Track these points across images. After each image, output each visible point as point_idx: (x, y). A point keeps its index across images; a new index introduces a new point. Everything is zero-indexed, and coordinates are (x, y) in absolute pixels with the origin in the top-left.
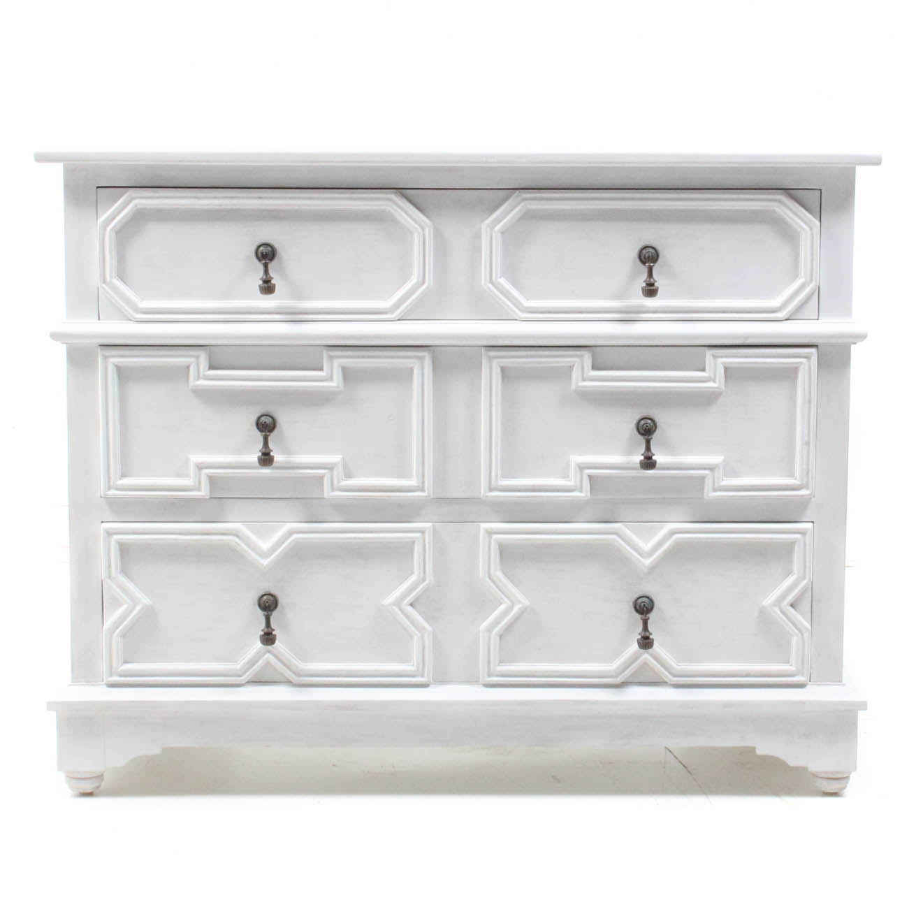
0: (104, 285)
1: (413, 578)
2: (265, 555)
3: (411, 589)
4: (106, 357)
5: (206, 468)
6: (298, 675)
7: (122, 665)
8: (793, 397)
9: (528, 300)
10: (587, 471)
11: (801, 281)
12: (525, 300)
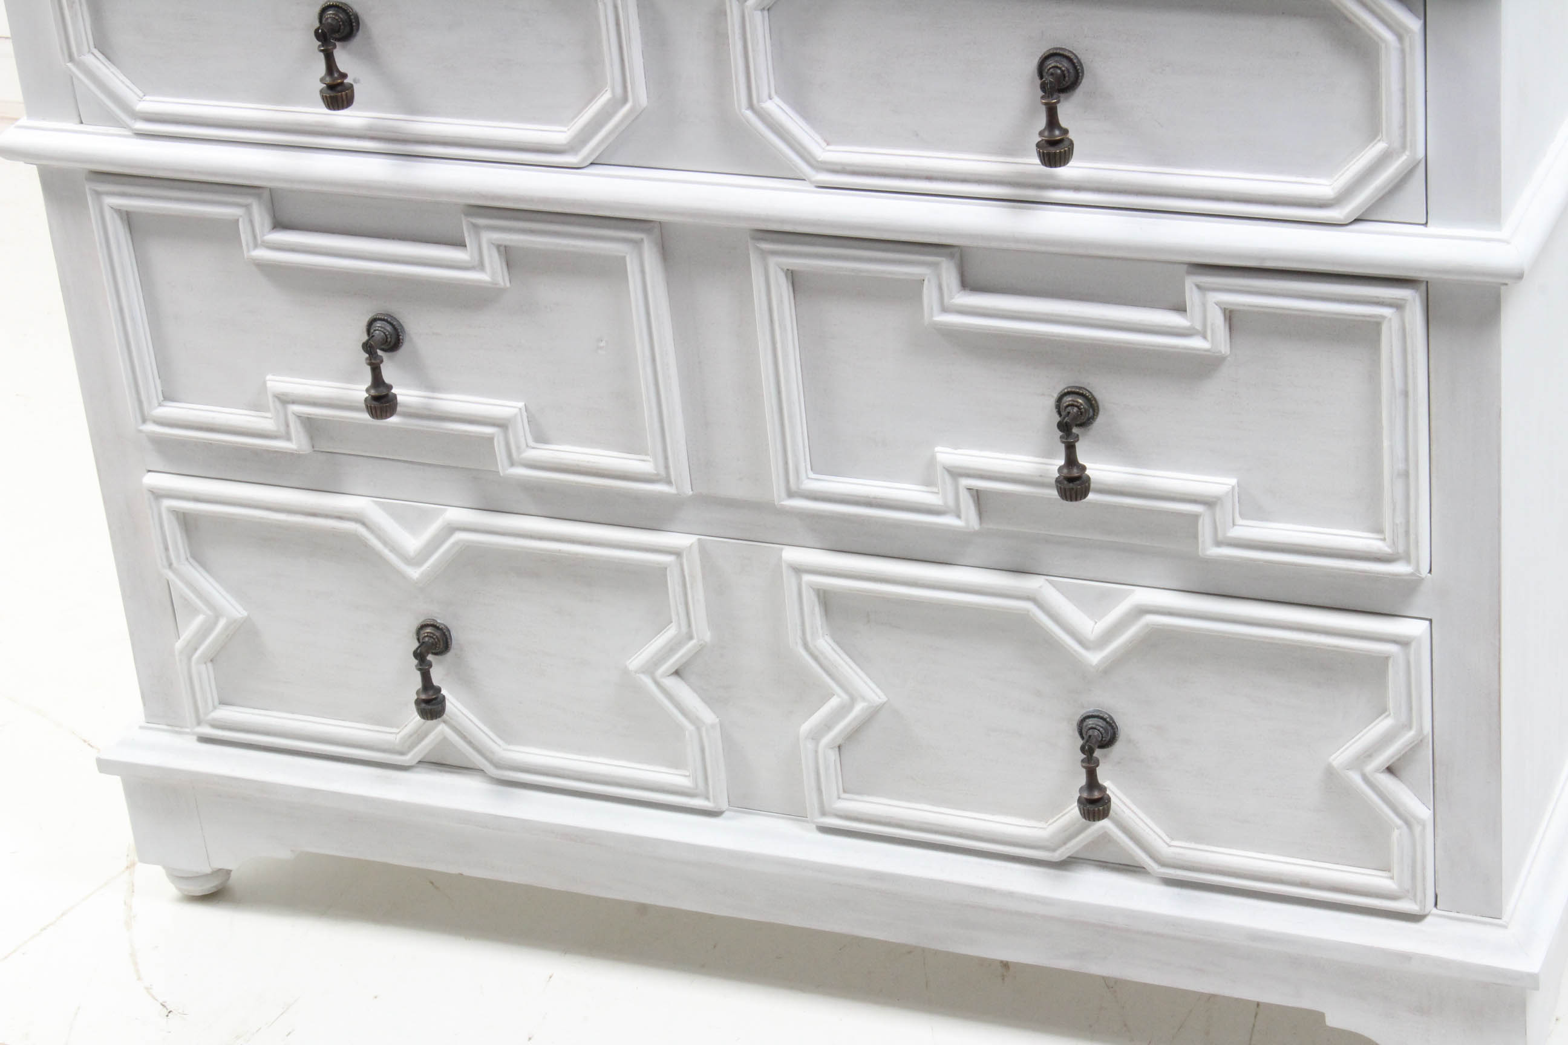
0: (70, 65)
1: (671, 632)
2: (416, 561)
3: (671, 649)
4: (98, 194)
5: (293, 402)
6: (498, 766)
7: (215, 708)
8: (1373, 377)
9: (828, 144)
10: (965, 482)
11: (1379, 147)
12: (824, 144)
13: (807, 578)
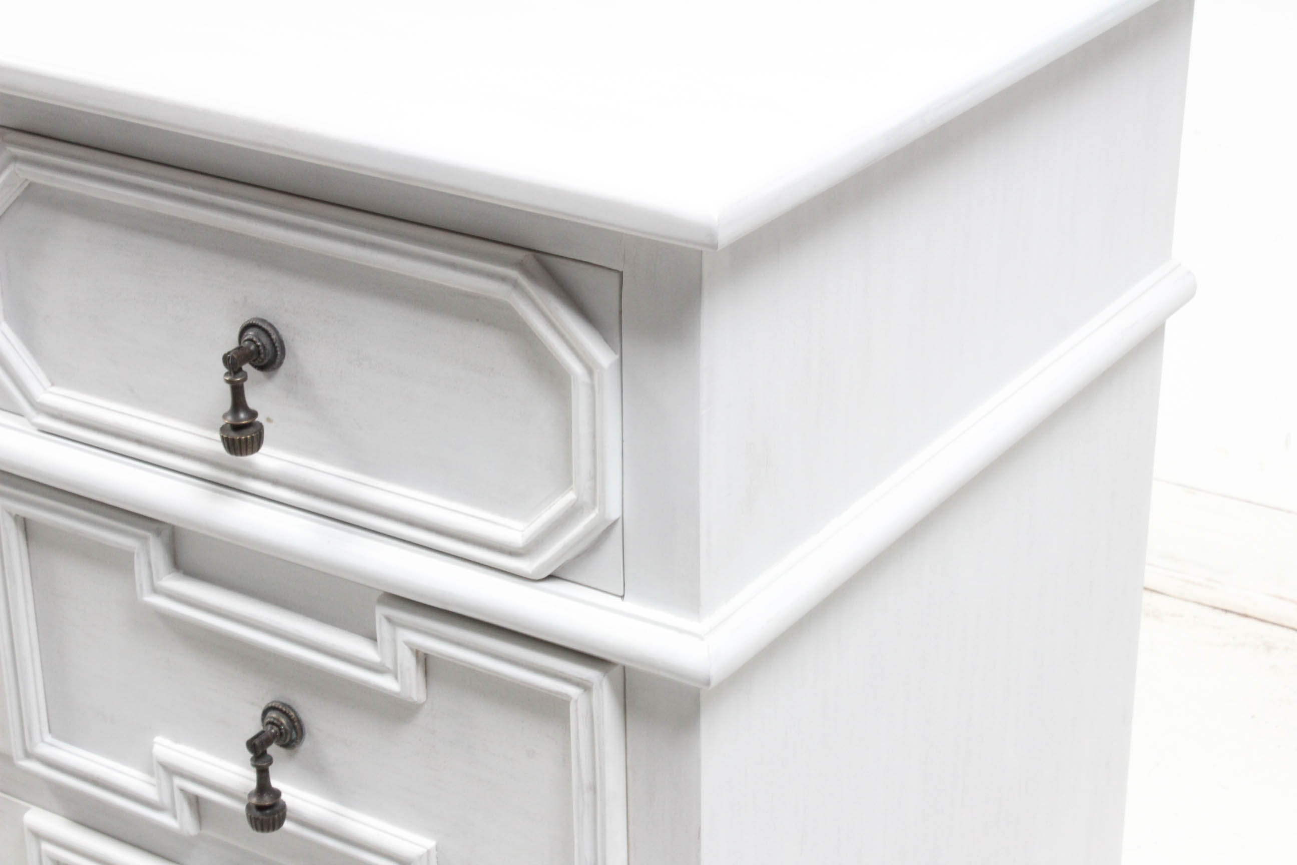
9: (53, 385)
10: (178, 782)
11: (570, 497)
12: (46, 383)
13: (46, 847)
